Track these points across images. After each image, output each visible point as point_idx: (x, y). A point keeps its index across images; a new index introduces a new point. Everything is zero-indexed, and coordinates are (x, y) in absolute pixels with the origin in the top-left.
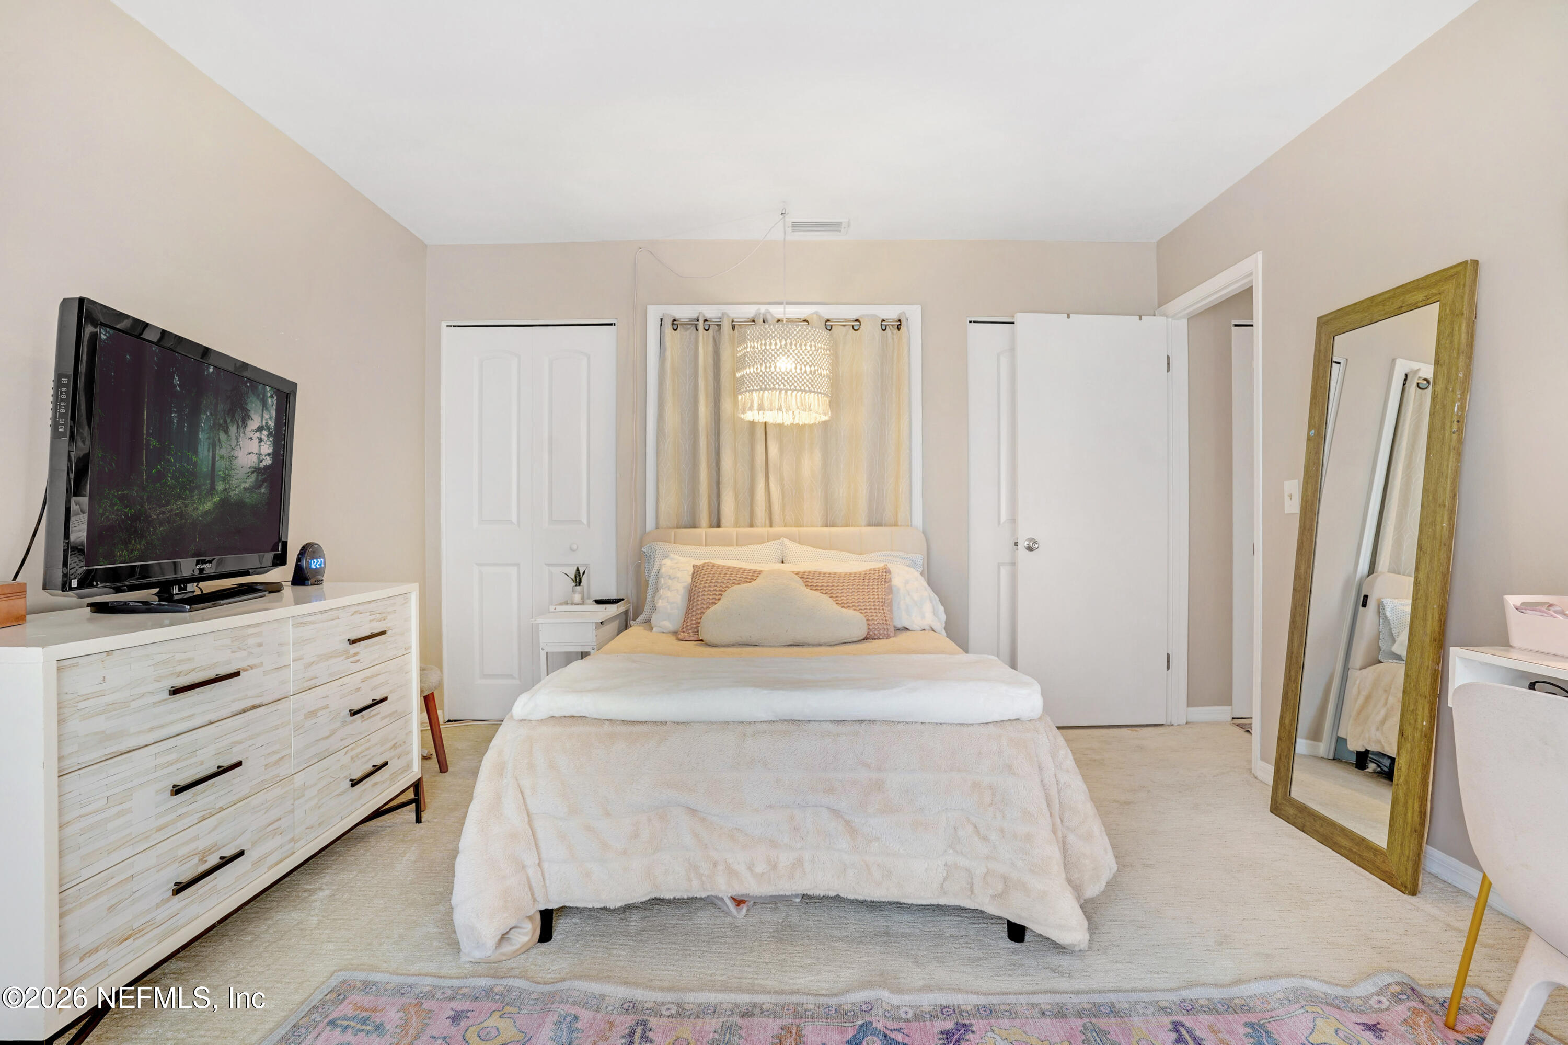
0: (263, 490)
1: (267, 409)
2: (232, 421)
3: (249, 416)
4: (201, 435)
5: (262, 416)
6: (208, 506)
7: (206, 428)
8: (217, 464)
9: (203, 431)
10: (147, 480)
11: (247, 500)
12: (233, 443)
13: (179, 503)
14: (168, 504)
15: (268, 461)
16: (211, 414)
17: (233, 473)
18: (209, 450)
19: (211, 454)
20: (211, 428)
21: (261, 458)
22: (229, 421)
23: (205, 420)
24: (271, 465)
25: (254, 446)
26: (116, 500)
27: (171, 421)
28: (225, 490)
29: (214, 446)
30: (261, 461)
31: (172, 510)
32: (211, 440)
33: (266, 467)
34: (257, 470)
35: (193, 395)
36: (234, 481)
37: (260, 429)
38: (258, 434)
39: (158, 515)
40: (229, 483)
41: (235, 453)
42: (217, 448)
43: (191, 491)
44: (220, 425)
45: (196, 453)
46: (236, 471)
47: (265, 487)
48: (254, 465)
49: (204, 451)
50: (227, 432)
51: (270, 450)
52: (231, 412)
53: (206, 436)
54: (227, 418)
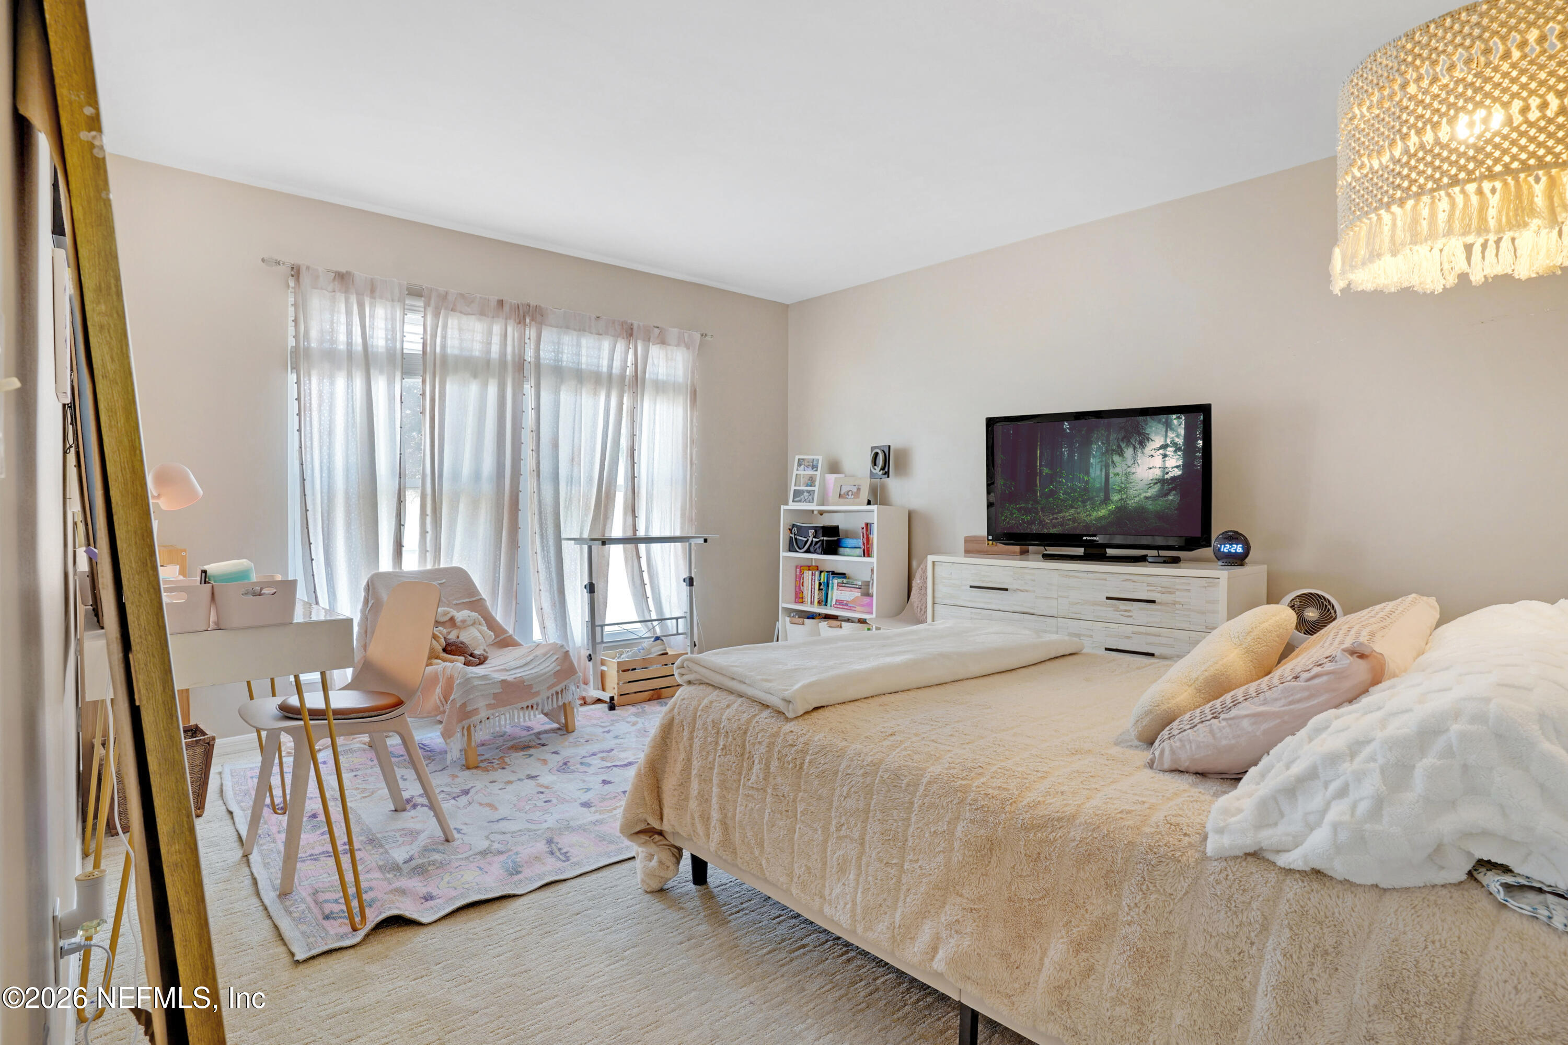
0: (1170, 498)
1: (1172, 429)
2: (1127, 446)
3: (1148, 439)
4: (1092, 460)
5: (1166, 436)
6: (1103, 512)
7: (1098, 454)
8: (1111, 480)
9: (1094, 457)
10: (1041, 496)
11: (1151, 507)
12: (1130, 462)
13: (1072, 511)
14: (1059, 513)
15: (1178, 472)
16: (1102, 443)
17: (1128, 485)
18: (1101, 470)
19: (1103, 473)
20: (1103, 454)
21: (1167, 470)
22: (1123, 445)
23: (1096, 449)
24: (1181, 475)
25: (1157, 461)
26: (1014, 511)
27: (1062, 454)
28: (1122, 499)
29: (1107, 467)
30: (1167, 473)
31: (1064, 516)
32: (1104, 463)
33: (1174, 479)
34: (1162, 481)
35: (1083, 432)
36: (1132, 492)
37: (1164, 447)
38: (1161, 451)
39: (1052, 520)
40: (1126, 493)
41: (1133, 470)
42: (1111, 468)
43: (1084, 502)
44: (1114, 450)
45: (1087, 473)
46: (1133, 484)
47: (1174, 495)
48: (1157, 477)
49: (1096, 472)
50: (1121, 453)
51: (1180, 463)
52: (1127, 439)
53: (1098, 460)
54: (1121, 444)
